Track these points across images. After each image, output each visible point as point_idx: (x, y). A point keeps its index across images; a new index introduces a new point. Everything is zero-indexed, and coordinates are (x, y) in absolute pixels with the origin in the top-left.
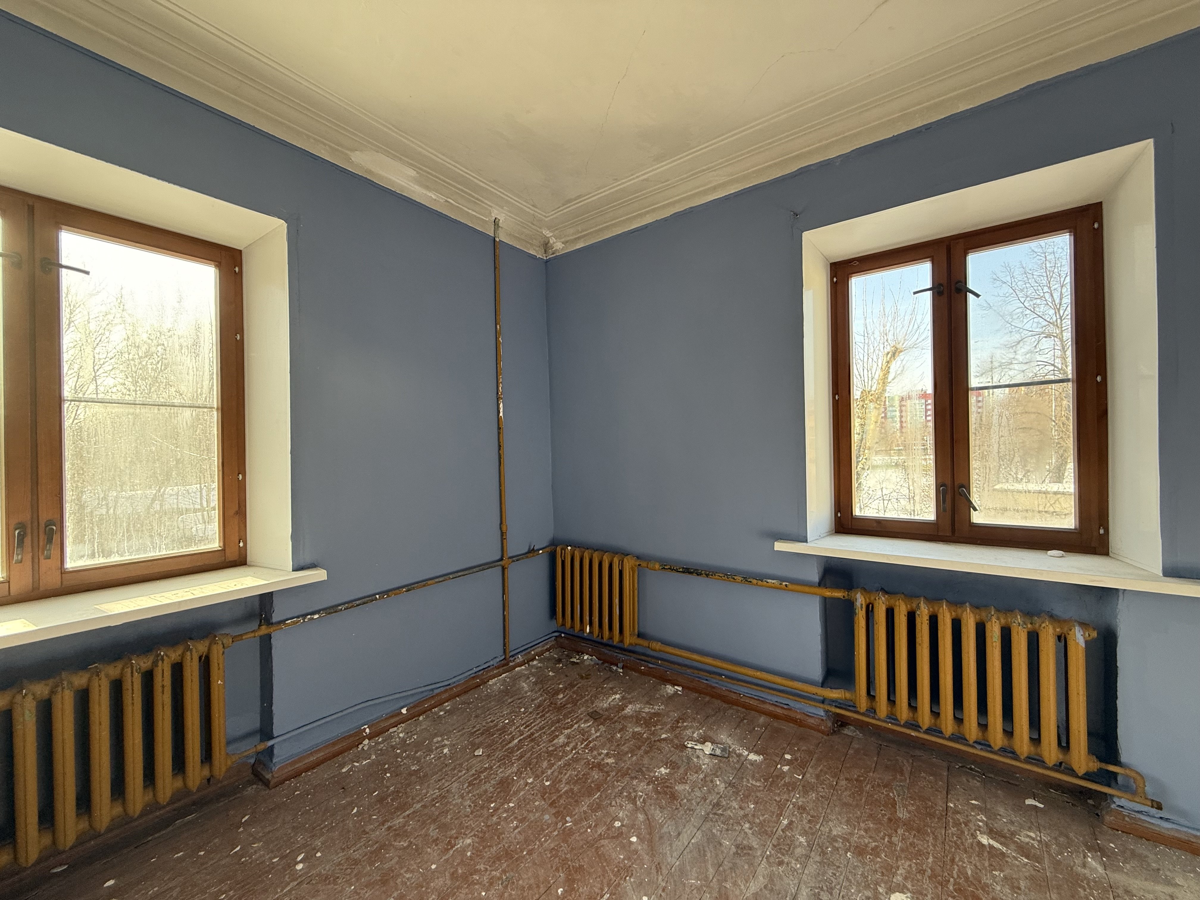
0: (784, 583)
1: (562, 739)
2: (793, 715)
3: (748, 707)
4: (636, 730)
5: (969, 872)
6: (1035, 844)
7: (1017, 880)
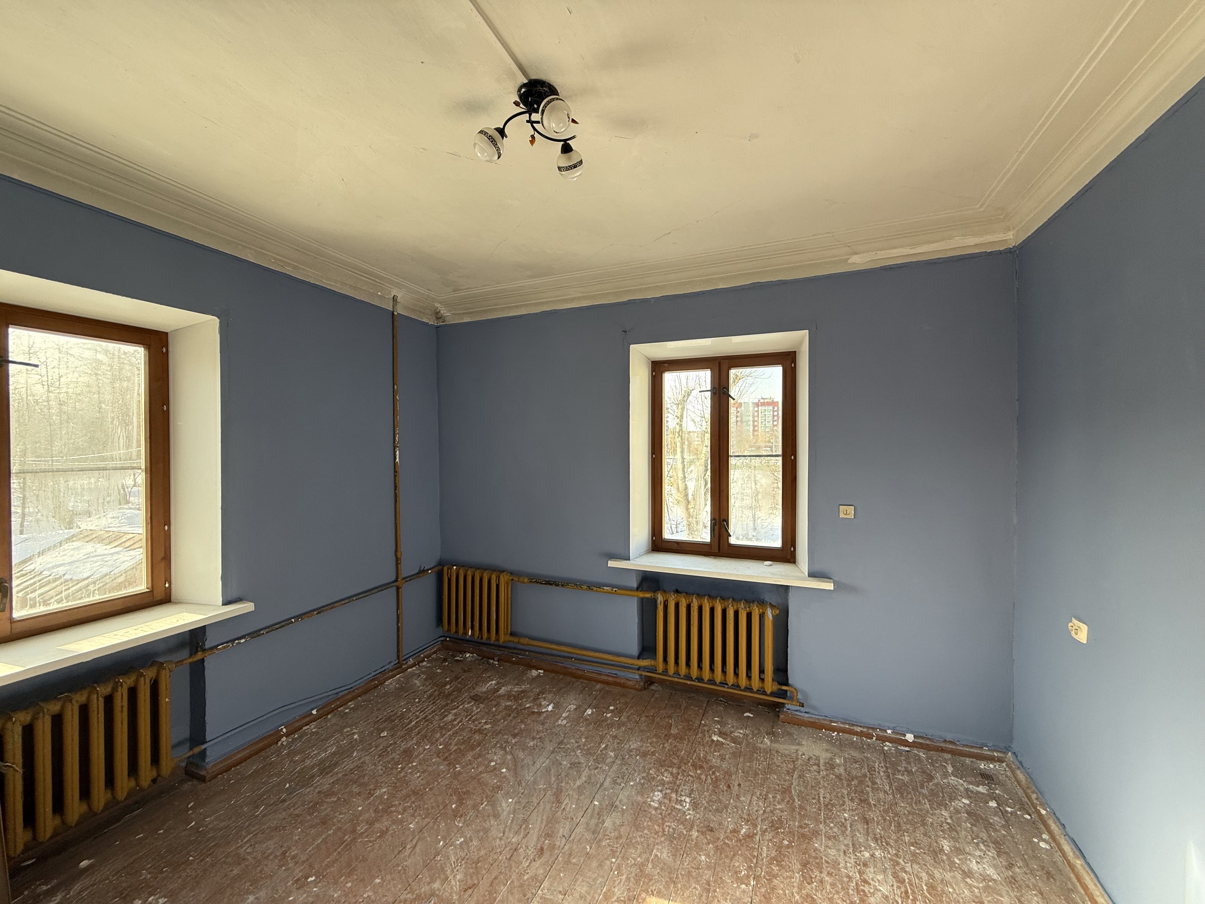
0: (614, 589)
1: (450, 717)
2: (618, 680)
3: (590, 679)
4: (507, 704)
5: (702, 755)
6: (741, 736)
7: (725, 755)
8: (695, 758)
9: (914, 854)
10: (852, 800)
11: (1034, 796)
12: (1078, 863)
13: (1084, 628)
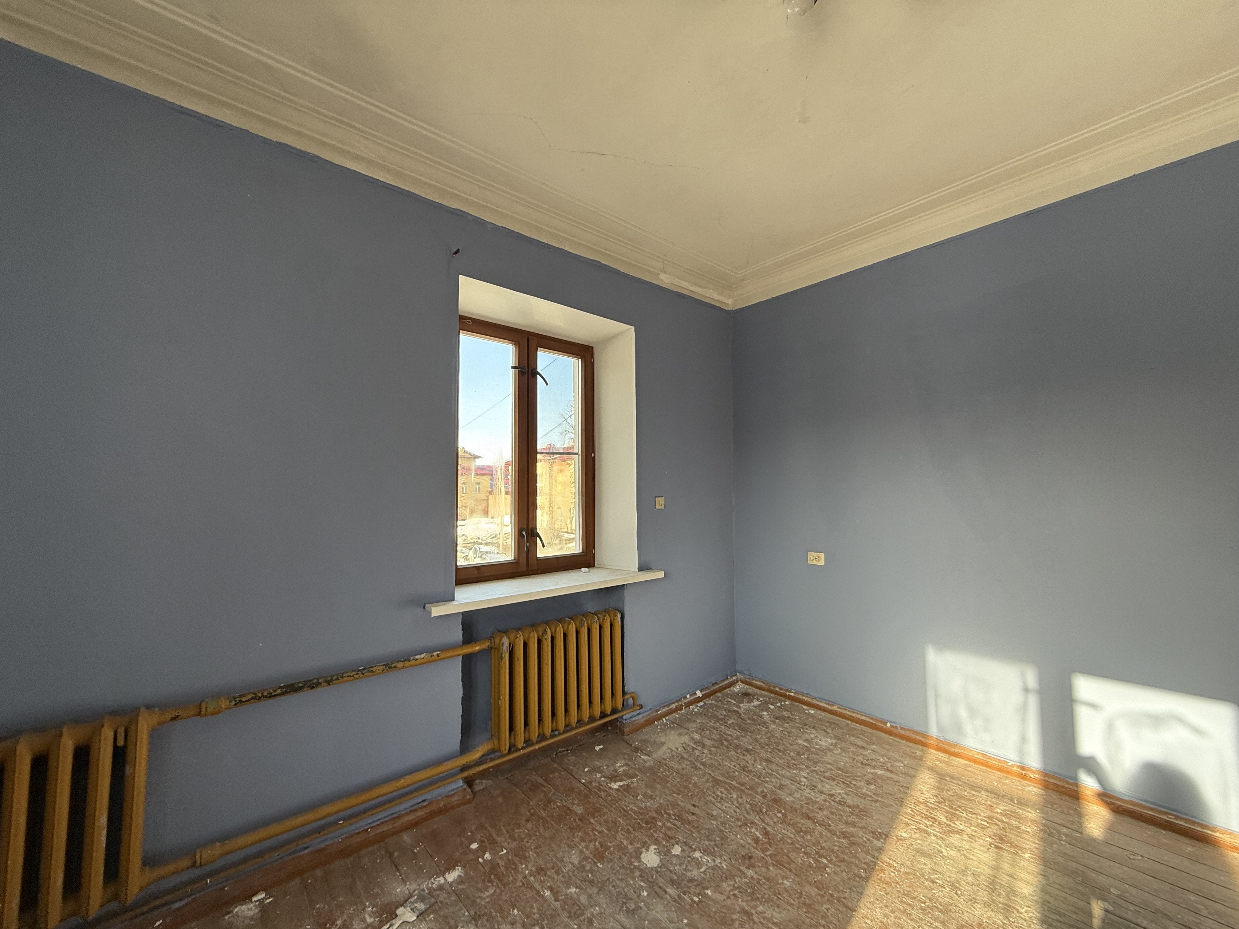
0: (435, 654)
3: (378, 840)
5: (635, 809)
6: (625, 768)
7: (646, 792)
8: (637, 816)
9: (808, 759)
10: (744, 755)
11: (777, 689)
12: (835, 708)
13: (822, 555)
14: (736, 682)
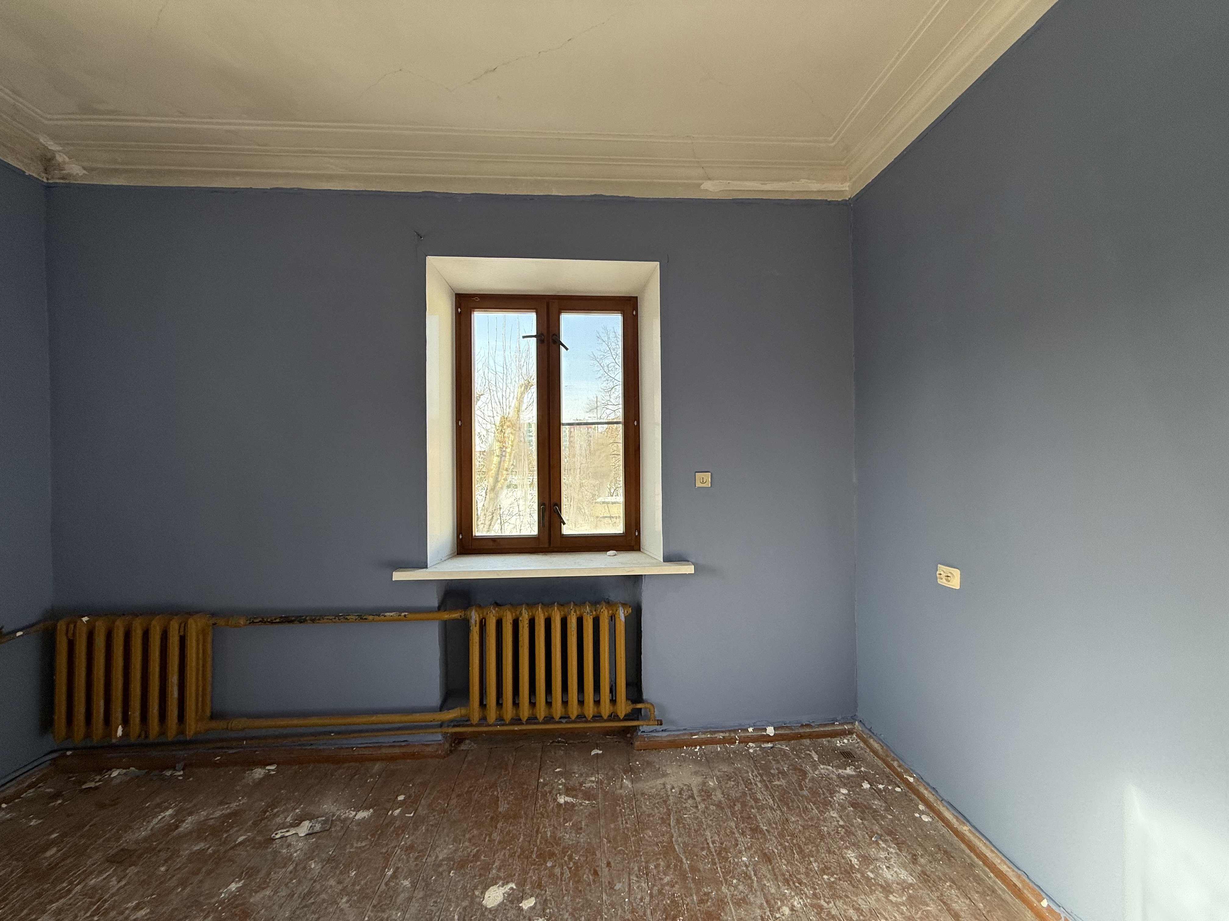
0: (403, 614)
4: (195, 849)
5: (549, 834)
6: (594, 785)
7: (580, 822)
8: (541, 843)
9: (831, 885)
10: (743, 834)
11: (895, 764)
13: (957, 573)
14: (850, 732)
